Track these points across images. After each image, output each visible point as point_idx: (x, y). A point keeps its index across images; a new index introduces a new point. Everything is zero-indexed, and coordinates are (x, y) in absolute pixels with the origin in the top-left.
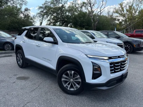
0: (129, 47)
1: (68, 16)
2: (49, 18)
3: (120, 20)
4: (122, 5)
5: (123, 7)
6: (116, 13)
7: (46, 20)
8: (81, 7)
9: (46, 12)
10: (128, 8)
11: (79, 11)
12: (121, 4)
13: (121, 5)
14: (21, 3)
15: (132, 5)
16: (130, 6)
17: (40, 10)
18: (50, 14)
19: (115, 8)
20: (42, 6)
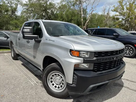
3: (120, 20)
5: (123, 4)
6: (115, 11)
8: (73, 5)
10: (128, 6)
12: (120, 1)
13: (120, 3)
15: (134, 2)
19: (114, 6)
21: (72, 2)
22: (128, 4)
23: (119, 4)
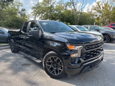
0: (107, 38)
1: (56, 13)
2: (40, 16)
3: (98, 16)
4: (99, 3)
5: (100, 4)
6: (94, 10)
7: (39, 17)
8: (66, 6)
9: (38, 11)
10: (104, 6)
11: (64, 9)
14: (18, 5)
15: (107, 3)
16: (105, 4)
17: (33, 10)
18: (42, 12)
19: (93, 6)
20: (35, 6)
21: (65, 4)
22: (103, 4)
23: (97, 4)
